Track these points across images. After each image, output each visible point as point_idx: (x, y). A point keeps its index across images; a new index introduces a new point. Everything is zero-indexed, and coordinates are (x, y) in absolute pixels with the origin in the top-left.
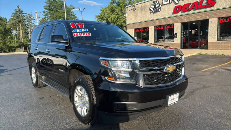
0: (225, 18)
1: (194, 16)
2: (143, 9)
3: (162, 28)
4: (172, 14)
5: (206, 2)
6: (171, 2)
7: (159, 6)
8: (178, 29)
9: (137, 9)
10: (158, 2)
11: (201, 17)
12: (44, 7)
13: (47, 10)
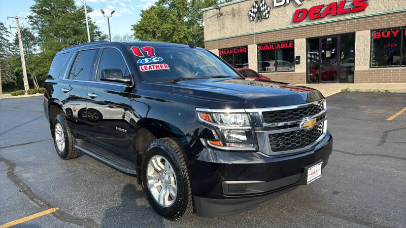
0: (383, 30)
1: (331, 26)
2: (236, 15)
3: (273, 48)
4: (290, 24)
5: (350, 3)
6: (288, 2)
7: (267, 9)
8: (301, 49)
9: (224, 14)
10: (263, 3)
11: (341, 28)
12: (31, 8)
13: (36, 14)
